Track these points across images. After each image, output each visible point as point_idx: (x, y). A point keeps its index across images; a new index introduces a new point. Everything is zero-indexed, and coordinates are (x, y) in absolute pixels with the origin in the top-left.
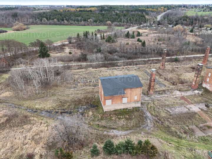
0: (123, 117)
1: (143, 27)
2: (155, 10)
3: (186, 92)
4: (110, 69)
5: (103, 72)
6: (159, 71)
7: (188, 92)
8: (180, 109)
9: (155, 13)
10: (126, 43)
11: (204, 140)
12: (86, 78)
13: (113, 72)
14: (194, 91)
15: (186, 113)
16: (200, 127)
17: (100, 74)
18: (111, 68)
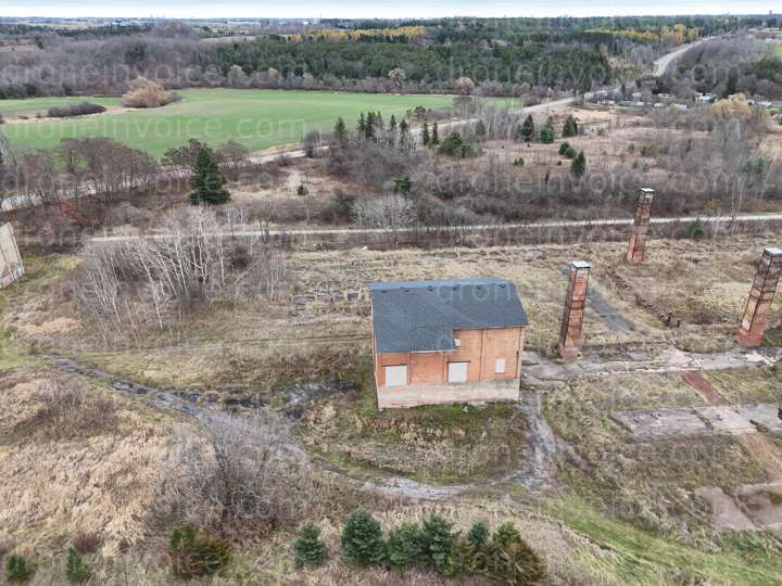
0: (446, 433)
1: (594, 100)
2: (649, 35)
3: (713, 355)
4: (434, 255)
5: (403, 263)
6: (622, 270)
7: (720, 356)
8: (672, 419)
9: (649, 46)
10: (513, 161)
11: (746, 548)
12: (337, 283)
13: (441, 265)
14: (745, 353)
15: (692, 439)
16: (740, 497)
17: (393, 273)
18: (438, 250)
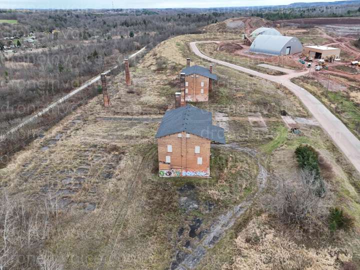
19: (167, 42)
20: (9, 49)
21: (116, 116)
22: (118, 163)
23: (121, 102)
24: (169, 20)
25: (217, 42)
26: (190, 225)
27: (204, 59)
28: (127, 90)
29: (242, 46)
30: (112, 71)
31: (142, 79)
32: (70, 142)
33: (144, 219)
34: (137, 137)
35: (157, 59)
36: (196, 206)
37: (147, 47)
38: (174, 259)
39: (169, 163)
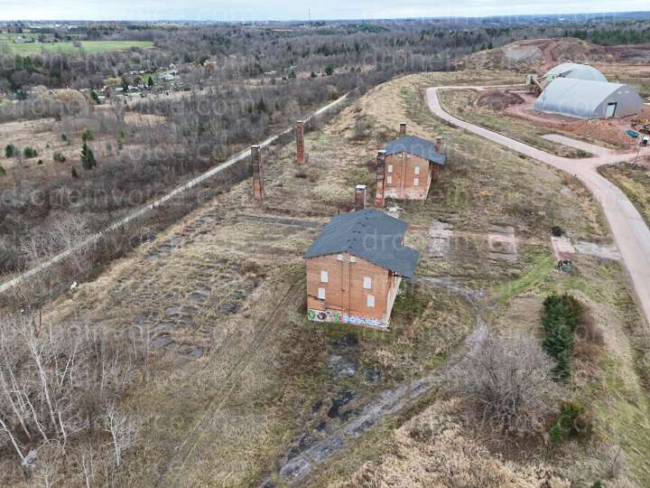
8: (435, 244)
15: (452, 246)
19: (385, 87)
20: (134, 91)
21: (268, 215)
22: (250, 290)
23: (281, 191)
24: (400, 44)
25: (479, 88)
26: (333, 400)
27: (443, 121)
28: (296, 171)
29: (522, 96)
30: (280, 137)
31: (325, 153)
32: (191, 251)
33: (267, 381)
34: (291, 252)
35: (359, 118)
36: (351, 371)
37: (351, 95)
38: (296, 444)
39: (323, 300)
